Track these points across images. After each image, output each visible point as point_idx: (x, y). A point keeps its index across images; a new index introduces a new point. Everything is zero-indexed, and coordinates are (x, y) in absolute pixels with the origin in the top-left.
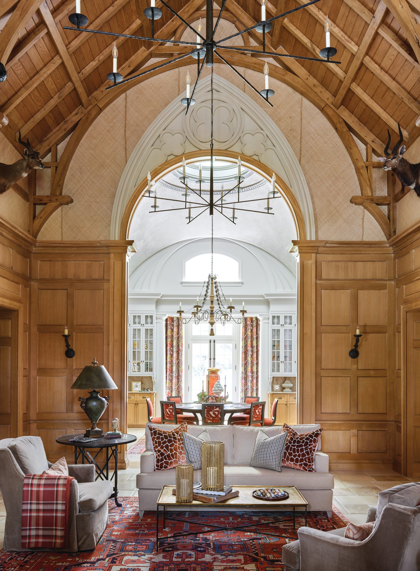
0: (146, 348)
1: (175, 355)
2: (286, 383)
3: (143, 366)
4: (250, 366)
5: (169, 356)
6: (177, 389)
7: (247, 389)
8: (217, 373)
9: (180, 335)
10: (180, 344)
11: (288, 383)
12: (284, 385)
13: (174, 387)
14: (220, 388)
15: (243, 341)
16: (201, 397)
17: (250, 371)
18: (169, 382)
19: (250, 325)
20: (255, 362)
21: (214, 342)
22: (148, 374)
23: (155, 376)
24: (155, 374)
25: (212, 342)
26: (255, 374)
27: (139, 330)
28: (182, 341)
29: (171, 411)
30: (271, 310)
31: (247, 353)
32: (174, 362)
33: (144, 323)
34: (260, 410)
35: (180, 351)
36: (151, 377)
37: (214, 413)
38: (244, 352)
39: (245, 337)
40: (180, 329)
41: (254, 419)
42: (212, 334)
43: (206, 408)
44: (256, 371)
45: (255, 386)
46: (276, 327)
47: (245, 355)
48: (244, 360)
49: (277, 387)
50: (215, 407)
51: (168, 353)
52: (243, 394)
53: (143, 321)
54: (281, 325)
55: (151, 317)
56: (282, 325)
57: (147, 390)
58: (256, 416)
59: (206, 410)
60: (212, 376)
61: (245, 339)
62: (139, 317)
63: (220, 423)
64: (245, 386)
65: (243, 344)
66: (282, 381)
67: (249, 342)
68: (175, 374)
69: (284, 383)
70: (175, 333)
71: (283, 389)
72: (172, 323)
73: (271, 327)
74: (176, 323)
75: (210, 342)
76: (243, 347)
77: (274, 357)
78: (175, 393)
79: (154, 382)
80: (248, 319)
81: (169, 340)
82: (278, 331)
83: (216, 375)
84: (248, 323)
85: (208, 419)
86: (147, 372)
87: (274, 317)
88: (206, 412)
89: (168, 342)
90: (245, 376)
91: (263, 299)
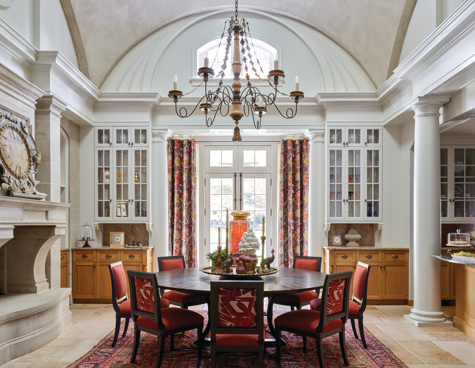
0: (137, 180)
1: (185, 194)
2: (350, 234)
3: (132, 207)
4: (291, 209)
5: (176, 195)
6: (189, 242)
7: (287, 242)
8: (245, 218)
9: (192, 165)
10: (193, 179)
11: (353, 234)
12: (347, 236)
13: (184, 240)
14: (253, 243)
15: (282, 174)
16: (216, 260)
17: (291, 217)
18: (177, 233)
19: (292, 151)
20: (299, 204)
21: (241, 176)
22: (140, 220)
23: (151, 223)
24: (151, 220)
25: (238, 175)
26: (299, 220)
27: (126, 152)
28: (195, 175)
29: (149, 292)
30: (328, 121)
31: (287, 192)
32: (184, 204)
33: (133, 141)
34: (341, 291)
35: (192, 189)
36: (144, 225)
37: (240, 305)
38: (282, 190)
39: (284, 169)
40: (192, 157)
41: (330, 311)
42: (237, 137)
43: (220, 292)
44: (299, 217)
45: (299, 237)
46: (336, 146)
47: (284, 193)
48: (283, 201)
49: (337, 240)
50: (242, 290)
51: (176, 191)
52: (283, 249)
53: (131, 137)
54: (344, 144)
55: (144, 132)
56: (346, 144)
57: (138, 245)
58: (334, 305)
59: (220, 296)
60: (237, 223)
61: (285, 171)
62: (126, 132)
63: (255, 327)
64: (284, 238)
65: (282, 179)
66: (343, 230)
67: (290, 176)
68: (186, 222)
69: (347, 233)
70: (185, 163)
71: (345, 242)
72: (181, 149)
73: (327, 147)
74: (187, 149)
75: (235, 176)
76: (281, 182)
77: (332, 194)
78: (186, 249)
79: (151, 232)
80: (289, 143)
81: (177, 172)
82: (340, 153)
83: (244, 221)
84: (289, 148)
85: (225, 318)
86: (138, 217)
87: (332, 132)
88: (220, 301)
89: (176, 176)
90: (285, 224)
91: (314, 104)
